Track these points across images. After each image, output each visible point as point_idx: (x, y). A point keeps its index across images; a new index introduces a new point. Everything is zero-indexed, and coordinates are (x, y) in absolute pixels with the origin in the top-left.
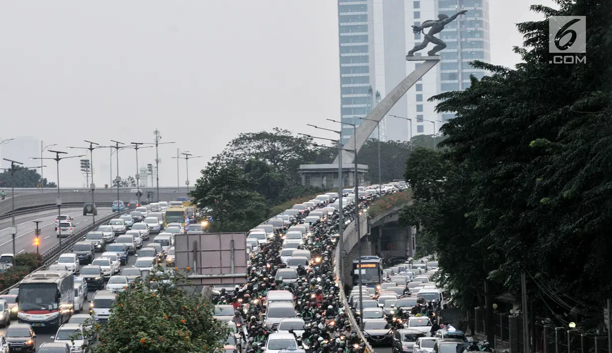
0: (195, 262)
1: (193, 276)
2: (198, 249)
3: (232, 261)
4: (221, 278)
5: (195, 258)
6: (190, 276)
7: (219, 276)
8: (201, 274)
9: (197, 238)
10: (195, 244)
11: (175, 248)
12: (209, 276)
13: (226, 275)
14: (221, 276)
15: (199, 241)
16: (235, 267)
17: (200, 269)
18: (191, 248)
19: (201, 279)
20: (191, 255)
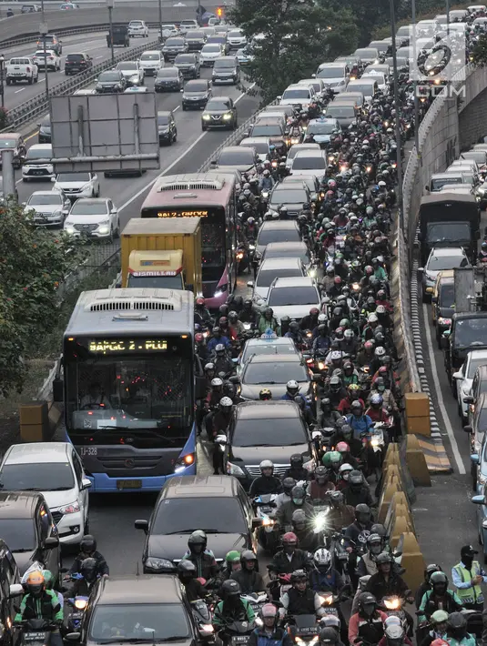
0: (81, 138)
1: (79, 158)
2: (85, 118)
3: (136, 135)
4: (121, 161)
5: (82, 132)
6: (73, 159)
7: (118, 158)
8: (91, 155)
9: (83, 102)
10: (81, 109)
11: (51, 117)
12: (102, 158)
13: (127, 157)
14: (119, 157)
15: (86, 106)
16: (140, 144)
17: (88, 148)
18: (75, 117)
19: (91, 162)
20: (75, 126)
